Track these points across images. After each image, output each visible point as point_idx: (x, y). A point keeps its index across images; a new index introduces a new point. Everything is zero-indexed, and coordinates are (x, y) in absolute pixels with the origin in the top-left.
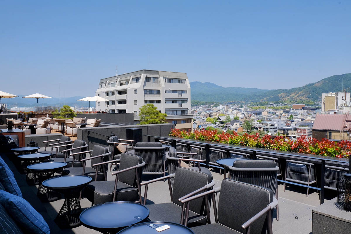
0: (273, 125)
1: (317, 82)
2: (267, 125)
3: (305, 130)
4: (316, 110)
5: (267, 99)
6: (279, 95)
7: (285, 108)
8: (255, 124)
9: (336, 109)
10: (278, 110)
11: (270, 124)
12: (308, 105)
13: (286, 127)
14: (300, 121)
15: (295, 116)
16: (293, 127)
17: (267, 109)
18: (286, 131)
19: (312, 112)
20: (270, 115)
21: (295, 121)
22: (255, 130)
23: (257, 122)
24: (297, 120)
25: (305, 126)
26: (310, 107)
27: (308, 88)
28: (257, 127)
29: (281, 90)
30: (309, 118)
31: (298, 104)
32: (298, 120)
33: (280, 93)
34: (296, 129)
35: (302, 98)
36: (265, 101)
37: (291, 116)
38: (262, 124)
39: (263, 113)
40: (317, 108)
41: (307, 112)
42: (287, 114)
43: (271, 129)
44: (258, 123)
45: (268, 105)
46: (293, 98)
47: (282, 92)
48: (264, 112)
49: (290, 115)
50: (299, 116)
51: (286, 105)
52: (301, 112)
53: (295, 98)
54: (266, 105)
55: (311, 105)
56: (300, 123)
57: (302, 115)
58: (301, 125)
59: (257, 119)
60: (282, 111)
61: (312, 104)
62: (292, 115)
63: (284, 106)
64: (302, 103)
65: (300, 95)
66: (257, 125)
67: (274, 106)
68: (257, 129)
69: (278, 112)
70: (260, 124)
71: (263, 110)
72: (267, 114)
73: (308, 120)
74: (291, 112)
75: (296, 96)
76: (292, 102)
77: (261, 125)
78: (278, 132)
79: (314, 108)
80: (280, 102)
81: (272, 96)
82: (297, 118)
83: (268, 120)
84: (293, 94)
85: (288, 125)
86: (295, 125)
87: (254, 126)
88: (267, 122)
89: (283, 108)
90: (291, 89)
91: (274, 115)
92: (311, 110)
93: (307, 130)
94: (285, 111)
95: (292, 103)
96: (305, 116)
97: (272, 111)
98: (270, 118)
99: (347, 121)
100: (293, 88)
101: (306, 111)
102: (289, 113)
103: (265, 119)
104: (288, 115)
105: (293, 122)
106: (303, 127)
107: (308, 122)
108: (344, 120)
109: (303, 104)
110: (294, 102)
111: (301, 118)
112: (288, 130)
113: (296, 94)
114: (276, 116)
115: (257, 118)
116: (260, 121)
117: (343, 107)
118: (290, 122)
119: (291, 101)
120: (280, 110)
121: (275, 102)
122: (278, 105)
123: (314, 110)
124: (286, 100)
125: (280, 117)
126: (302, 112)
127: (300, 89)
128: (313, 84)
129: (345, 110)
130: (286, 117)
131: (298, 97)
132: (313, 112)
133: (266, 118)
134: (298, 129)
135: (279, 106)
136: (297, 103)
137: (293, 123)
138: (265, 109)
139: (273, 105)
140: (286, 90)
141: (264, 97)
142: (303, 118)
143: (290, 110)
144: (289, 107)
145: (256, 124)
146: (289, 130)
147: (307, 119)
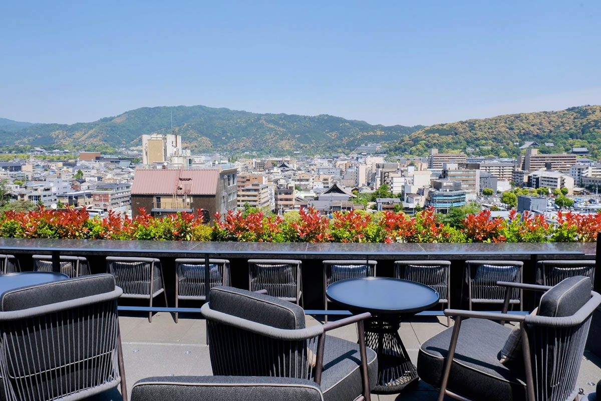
0: (48, 190)
1: (118, 117)
2: (36, 190)
3: (106, 195)
4: (119, 162)
5: (29, 140)
6: (53, 134)
7: (65, 157)
8: (10, 188)
9: (163, 161)
10: (52, 161)
11: (43, 188)
12: (105, 153)
13: (73, 193)
14: (95, 182)
15: (86, 173)
16: (86, 192)
17: (32, 160)
18: (74, 199)
19: (112, 166)
20: (39, 170)
21: (87, 180)
22: (12, 201)
23: (15, 184)
24: (90, 179)
25: (106, 189)
26: (109, 156)
27: (103, 125)
28: (15, 193)
29: (56, 125)
30: (109, 176)
31: (87, 151)
32: (92, 179)
33: (54, 130)
34: (92, 195)
35: (94, 141)
36: (24, 144)
37: (79, 172)
38: (26, 187)
39: (23, 168)
40: (120, 159)
41: (105, 166)
42: (71, 169)
43: (44, 196)
44: (17, 187)
45: (32, 151)
46: (79, 140)
47: (58, 129)
48: (25, 165)
49: (77, 170)
50: (94, 172)
51: (68, 152)
52: (95, 165)
53: (83, 141)
54: (29, 151)
55: (110, 154)
56: (96, 184)
57: (97, 170)
58: (99, 188)
59: (14, 179)
60: (60, 164)
61: (111, 151)
62: (81, 170)
63: (64, 155)
64: (95, 149)
65: (91, 137)
66: (16, 190)
67: (44, 154)
68: (15, 197)
69: (54, 165)
70: (21, 188)
71: (25, 162)
72: (31, 170)
73: (109, 179)
74: (77, 165)
75: (83, 138)
76: (78, 147)
77: (23, 191)
78: (59, 202)
79: (116, 159)
80: (55, 147)
81: (40, 135)
82: (91, 176)
83: (35, 179)
84: (77, 134)
85: (75, 188)
86: (89, 188)
87: (8, 192)
88: (35, 184)
89: (62, 158)
90: (74, 125)
91: (47, 170)
92: (112, 162)
93: (110, 196)
94: (66, 164)
95: (78, 150)
96: (103, 172)
97: (42, 164)
98: (39, 176)
99: (181, 179)
100: (78, 123)
101: (103, 163)
102: (75, 166)
103: (30, 179)
104: (74, 171)
105: (83, 182)
106: (103, 190)
107: (109, 182)
108: (178, 179)
109: (97, 151)
110: (81, 148)
111: (97, 175)
112: (76, 197)
113: (83, 135)
114: (51, 173)
115: (12, 177)
116: (21, 182)
117: (174, 158)
118: (78, 184)
119: (75, 146)
120: (58, 162)
121: (45, 146)
122: (52, 153)
123: (116, 162)
124: (67, 144)
125: (60, 174)
126: (97, 165)
127: (90, 126)
128: (111, 119)
129: (176, 162)
130: (71, 174)
131: (87, 139)
132: (114, 166)
133: (32, 177)
134: (95, 195)
135: (54, 155)
136: (86, 149)
137: (83, 184)
138: (27, 160)
139: (41, 151)
140: (65, 126)
141: (22, 137)
142: (99, 175)
143: (76, 161)
144: (73, 157)
145: (13, 188)
146: (78, 197)
147: (107, 177)
